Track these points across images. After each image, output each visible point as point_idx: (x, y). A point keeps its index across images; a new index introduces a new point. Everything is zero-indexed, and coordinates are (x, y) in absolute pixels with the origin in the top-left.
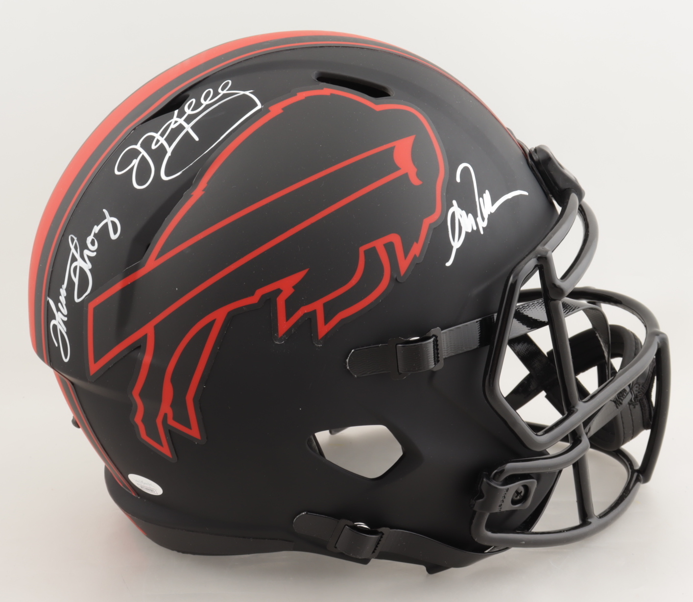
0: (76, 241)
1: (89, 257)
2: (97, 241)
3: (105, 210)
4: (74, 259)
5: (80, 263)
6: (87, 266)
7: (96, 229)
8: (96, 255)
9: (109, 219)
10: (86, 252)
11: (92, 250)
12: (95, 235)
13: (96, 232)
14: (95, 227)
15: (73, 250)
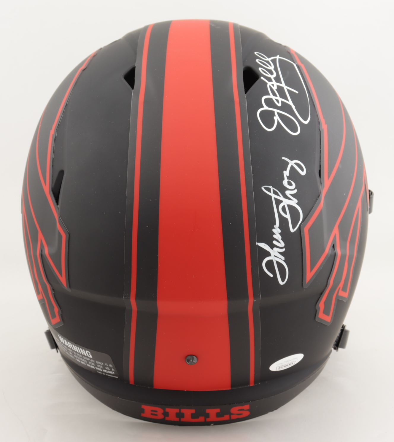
0: (272, 188)
1: (291, 195)
2: (292, 181)
3: (283, 158)
4: (278, 202)
5: (286, 202)
6: (294, 202)
7: (286, 173)
8: (297, 191)
9: (292, 163)
10: (288, 193)
11: (292, 189)
12: (288, 178)
13: (288, 175)
14: (284, 172)
15: (273, 196)
